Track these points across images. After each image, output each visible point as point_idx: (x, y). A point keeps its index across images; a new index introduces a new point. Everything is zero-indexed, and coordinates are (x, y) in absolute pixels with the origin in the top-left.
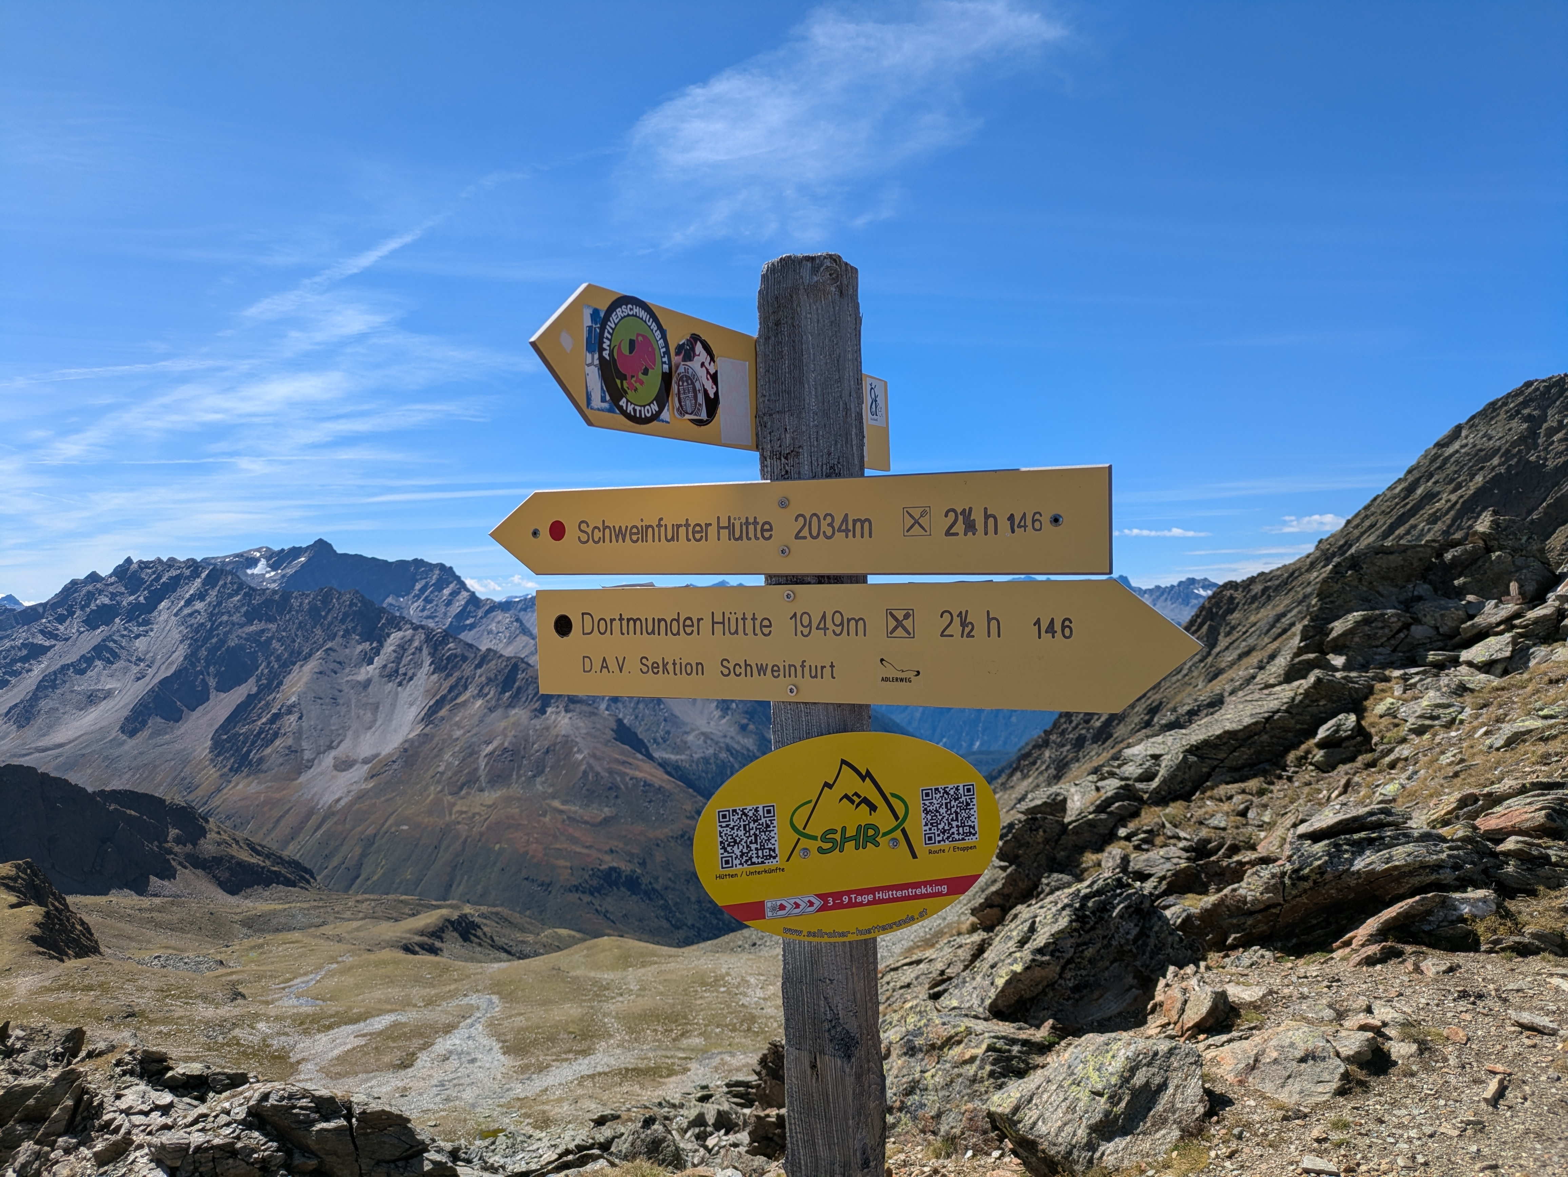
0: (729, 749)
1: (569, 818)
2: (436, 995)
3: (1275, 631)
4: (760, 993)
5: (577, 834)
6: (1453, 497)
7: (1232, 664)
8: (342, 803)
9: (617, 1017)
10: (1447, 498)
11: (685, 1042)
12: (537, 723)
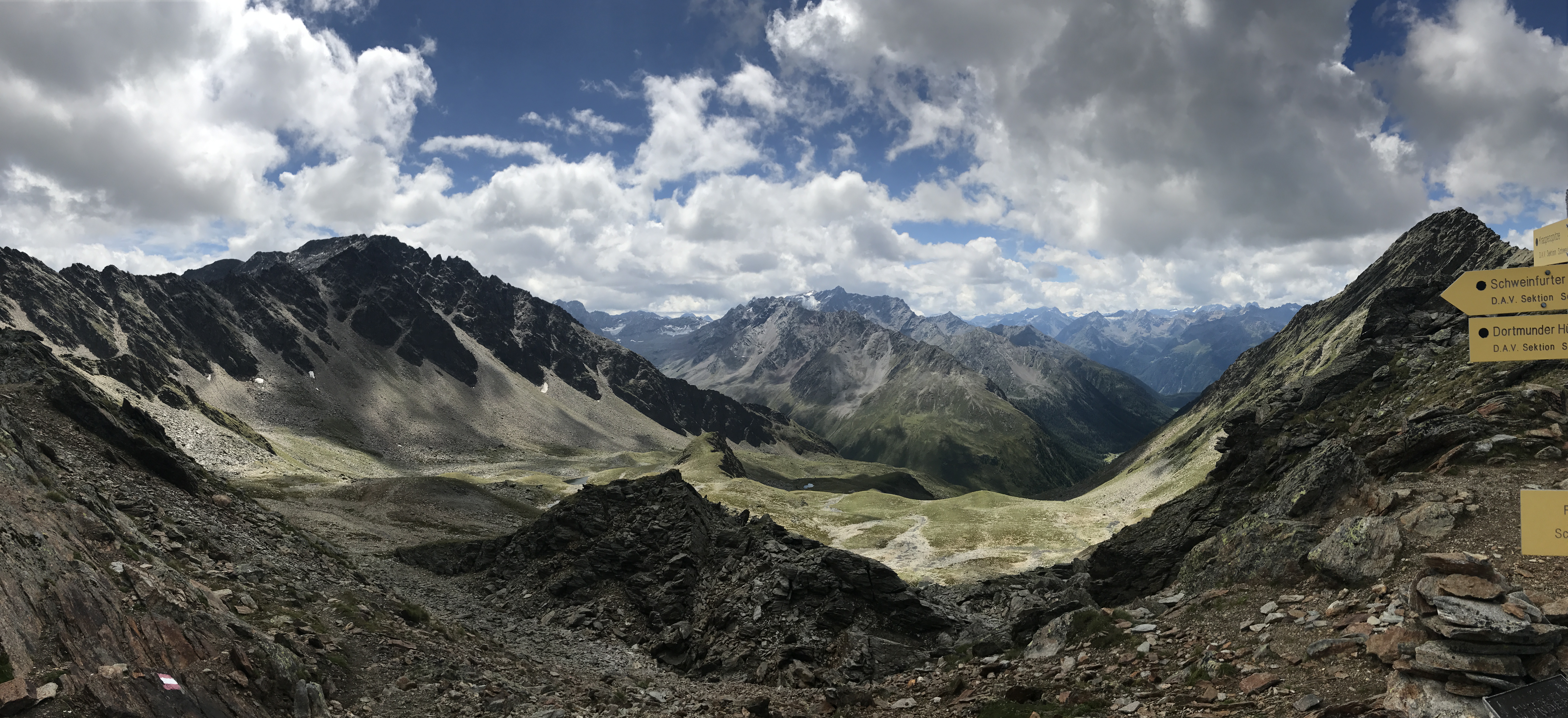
0: (1047, 394)
1: (963, 429)
2: (897, 514)
3: (1327, 328)
4: (1064, 521)
5: (967, 437)
6: (1403, 266)
7: (1307, 345)
8: (850, 416)
9: (988, 531)
10: (1401, 266)
11: (1024, 545)
12: (946, 379)
